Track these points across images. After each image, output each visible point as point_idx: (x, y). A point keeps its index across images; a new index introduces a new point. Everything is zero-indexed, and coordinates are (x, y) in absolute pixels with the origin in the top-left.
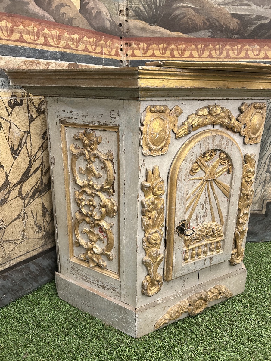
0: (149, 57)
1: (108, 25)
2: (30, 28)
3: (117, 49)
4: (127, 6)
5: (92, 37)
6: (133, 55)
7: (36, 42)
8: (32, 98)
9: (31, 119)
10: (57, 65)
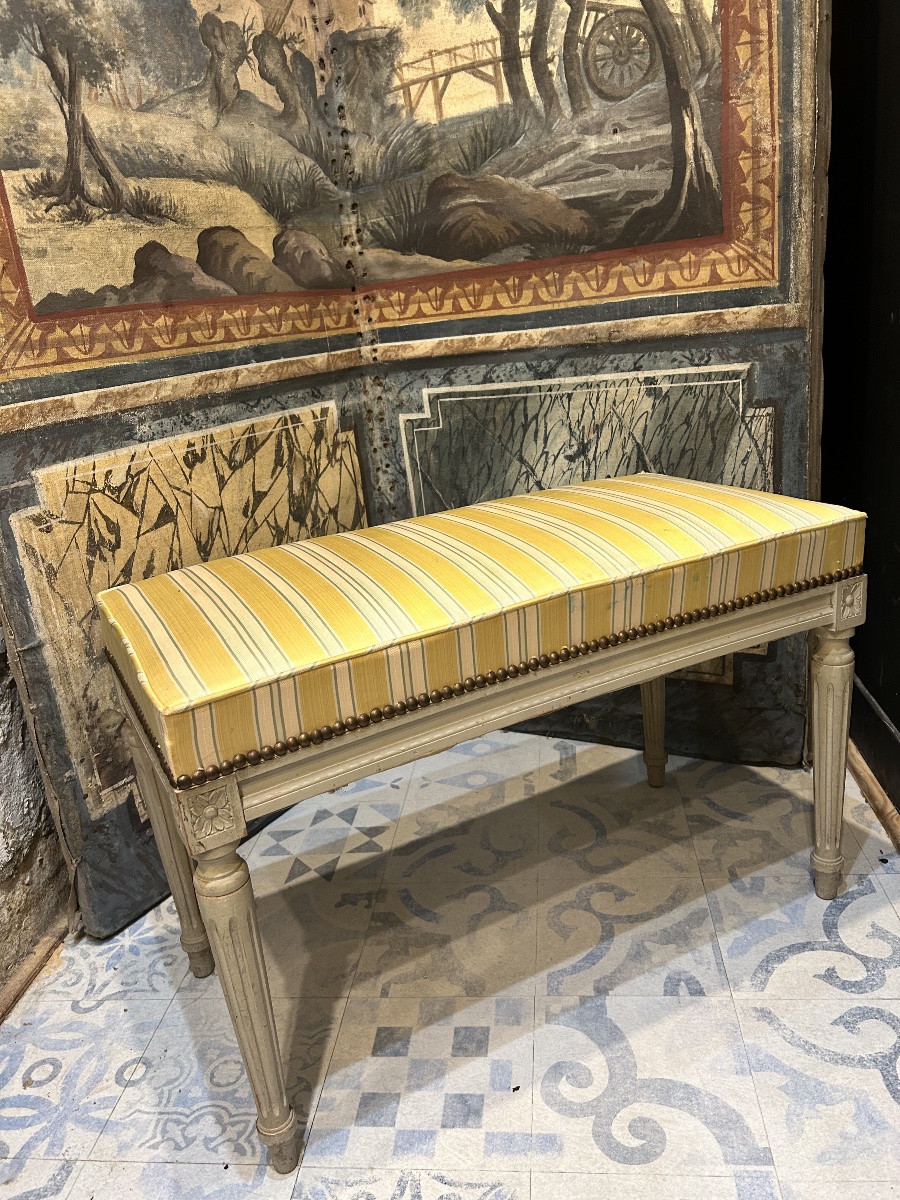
0: (413, 317)
1: (327, 272)
2: (201, 318)
3: (349, 313)
4: (358, 225)
5: (302, 304)
6: (382, 318)
7: (213, 340)
8: (218, 442)
9: (222, 482)
10: (250, 373)
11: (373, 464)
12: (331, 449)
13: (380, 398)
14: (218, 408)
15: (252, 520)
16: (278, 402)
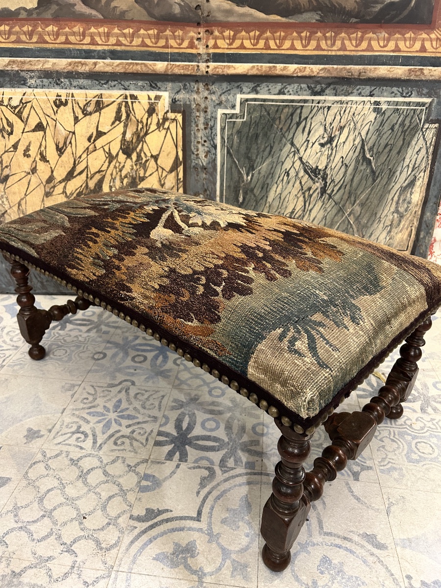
0: (237, 48)
1: (177, 10)
2: (76, 29)
3: (192, 39)
5: (151, 29)
6: (216, 46)
7: (82, 42)
8: (76, 98)
9: (76, 120)
10: (104, 65)
11: (195, 138)
12: (161, 121)
13: (206, 98)
14: (79, 80)
15: (93, 145)
16: (122, 85)
